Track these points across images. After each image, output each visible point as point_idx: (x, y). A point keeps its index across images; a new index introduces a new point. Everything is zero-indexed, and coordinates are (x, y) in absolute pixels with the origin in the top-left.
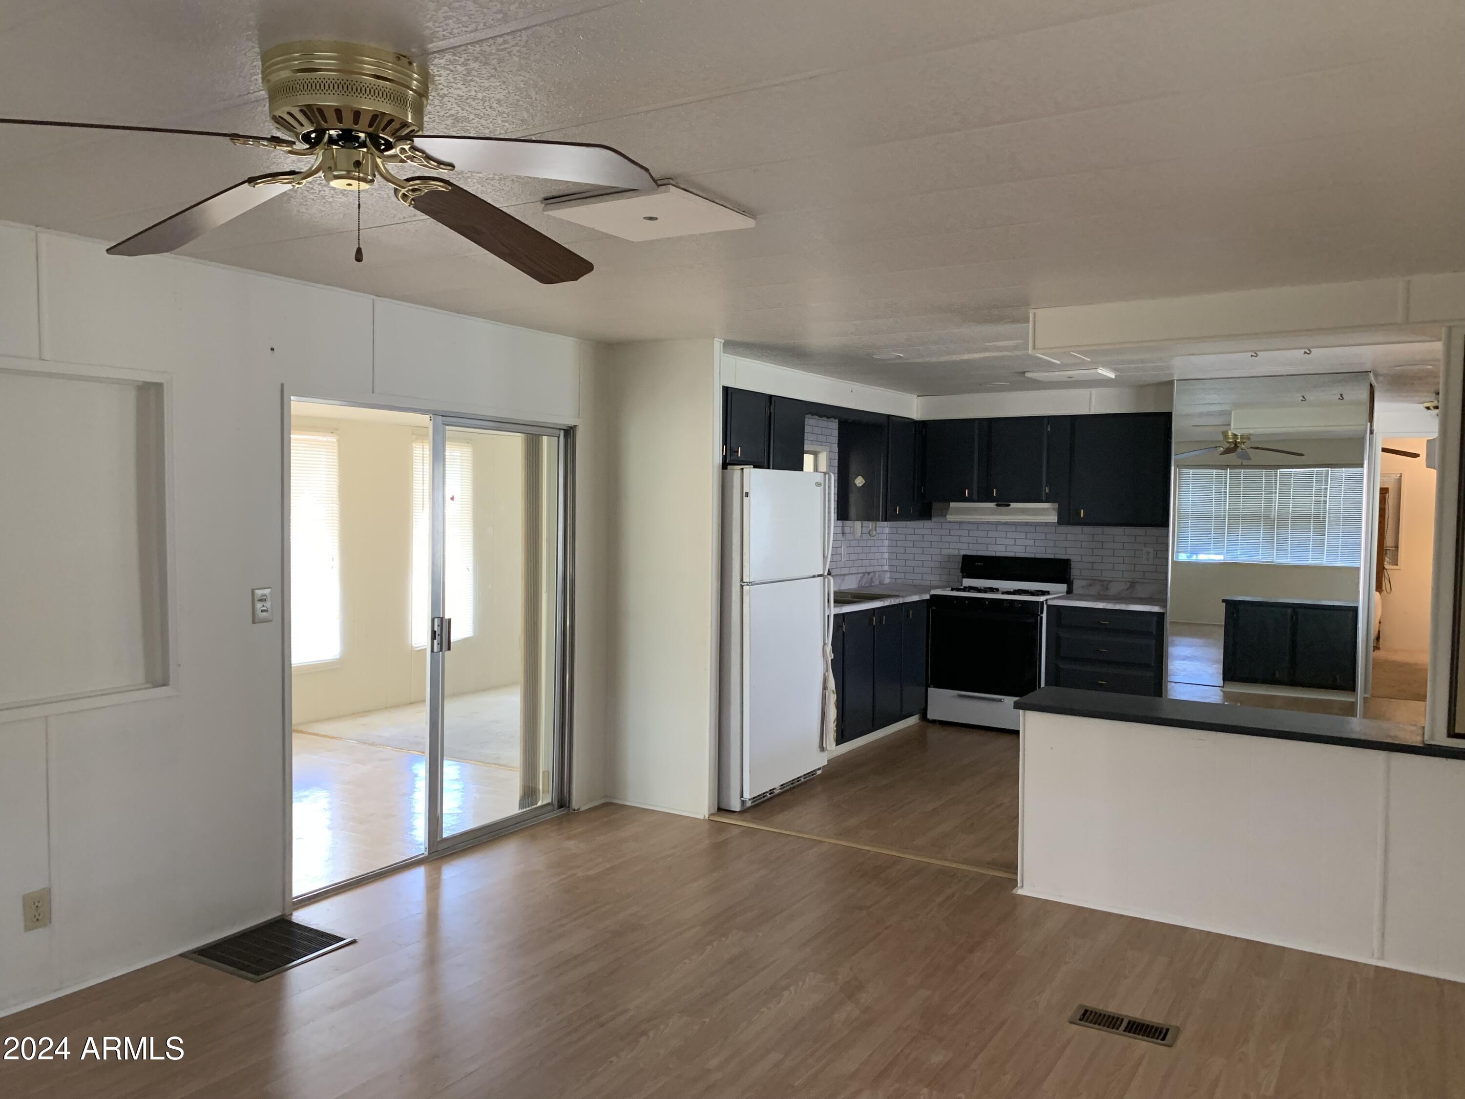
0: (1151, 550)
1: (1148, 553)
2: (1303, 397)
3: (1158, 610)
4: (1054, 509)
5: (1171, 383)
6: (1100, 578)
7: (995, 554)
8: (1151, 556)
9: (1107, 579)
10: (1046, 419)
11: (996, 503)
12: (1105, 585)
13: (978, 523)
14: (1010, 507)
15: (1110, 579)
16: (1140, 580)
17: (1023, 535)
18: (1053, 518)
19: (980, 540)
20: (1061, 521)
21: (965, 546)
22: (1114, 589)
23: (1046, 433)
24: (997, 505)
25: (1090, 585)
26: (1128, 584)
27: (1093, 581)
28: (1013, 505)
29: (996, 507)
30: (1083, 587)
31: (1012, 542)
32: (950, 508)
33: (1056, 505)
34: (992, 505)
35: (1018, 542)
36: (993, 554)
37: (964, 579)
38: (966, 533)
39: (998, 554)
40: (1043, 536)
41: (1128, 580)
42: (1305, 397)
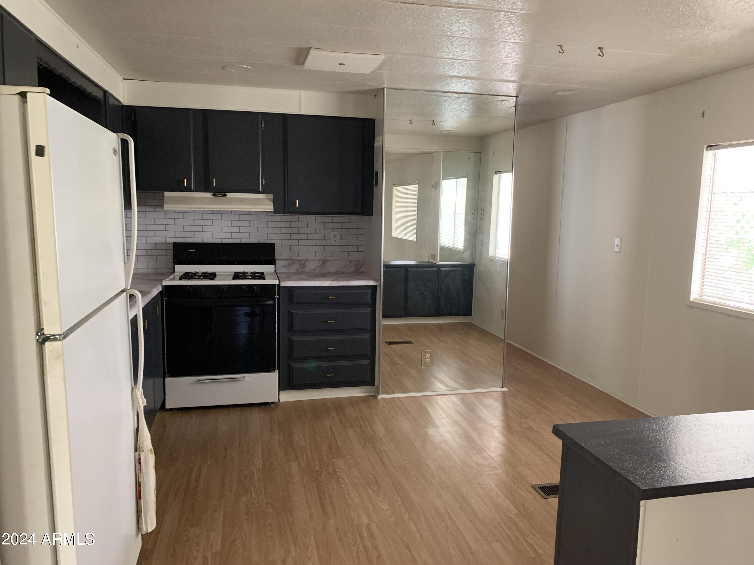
0: (337, 234)
1: (335, 236)
2: (411, 121)
3: (373, 284)
4: (269, 199)
5: (384, 88)
6: (298, 258)
7: (203, 241)
8: (337, 238)
9: (303, 258)
10: (260, 115)
11: (212, 193)
12: (302, 263)
13: (184, 213)
14: (226, 197)
15: (306, 258)
16: (329, 258)
17: (229, 223)
18: (270, 207)
19: (186, 228)
20: (276, 211)
21: (172, 234)
22: (311, 266)
23: (260, 129)
24: (214, 195)
25: (290, 264)
26: (321, 262)
27: (292, 261)
28: (230, 195)
29: (213, 197)
30: (284, 266)
31: (219, 229)
32: (165, 198)
33: (271, 196)
34: (209, 195)
35: (224, 229)
36: (200, 241)
37: (176, 266)
38: (172, 222)
39: (206, 241)
40: (247, 224)
41: (320, 258)
42: (412, 121)
